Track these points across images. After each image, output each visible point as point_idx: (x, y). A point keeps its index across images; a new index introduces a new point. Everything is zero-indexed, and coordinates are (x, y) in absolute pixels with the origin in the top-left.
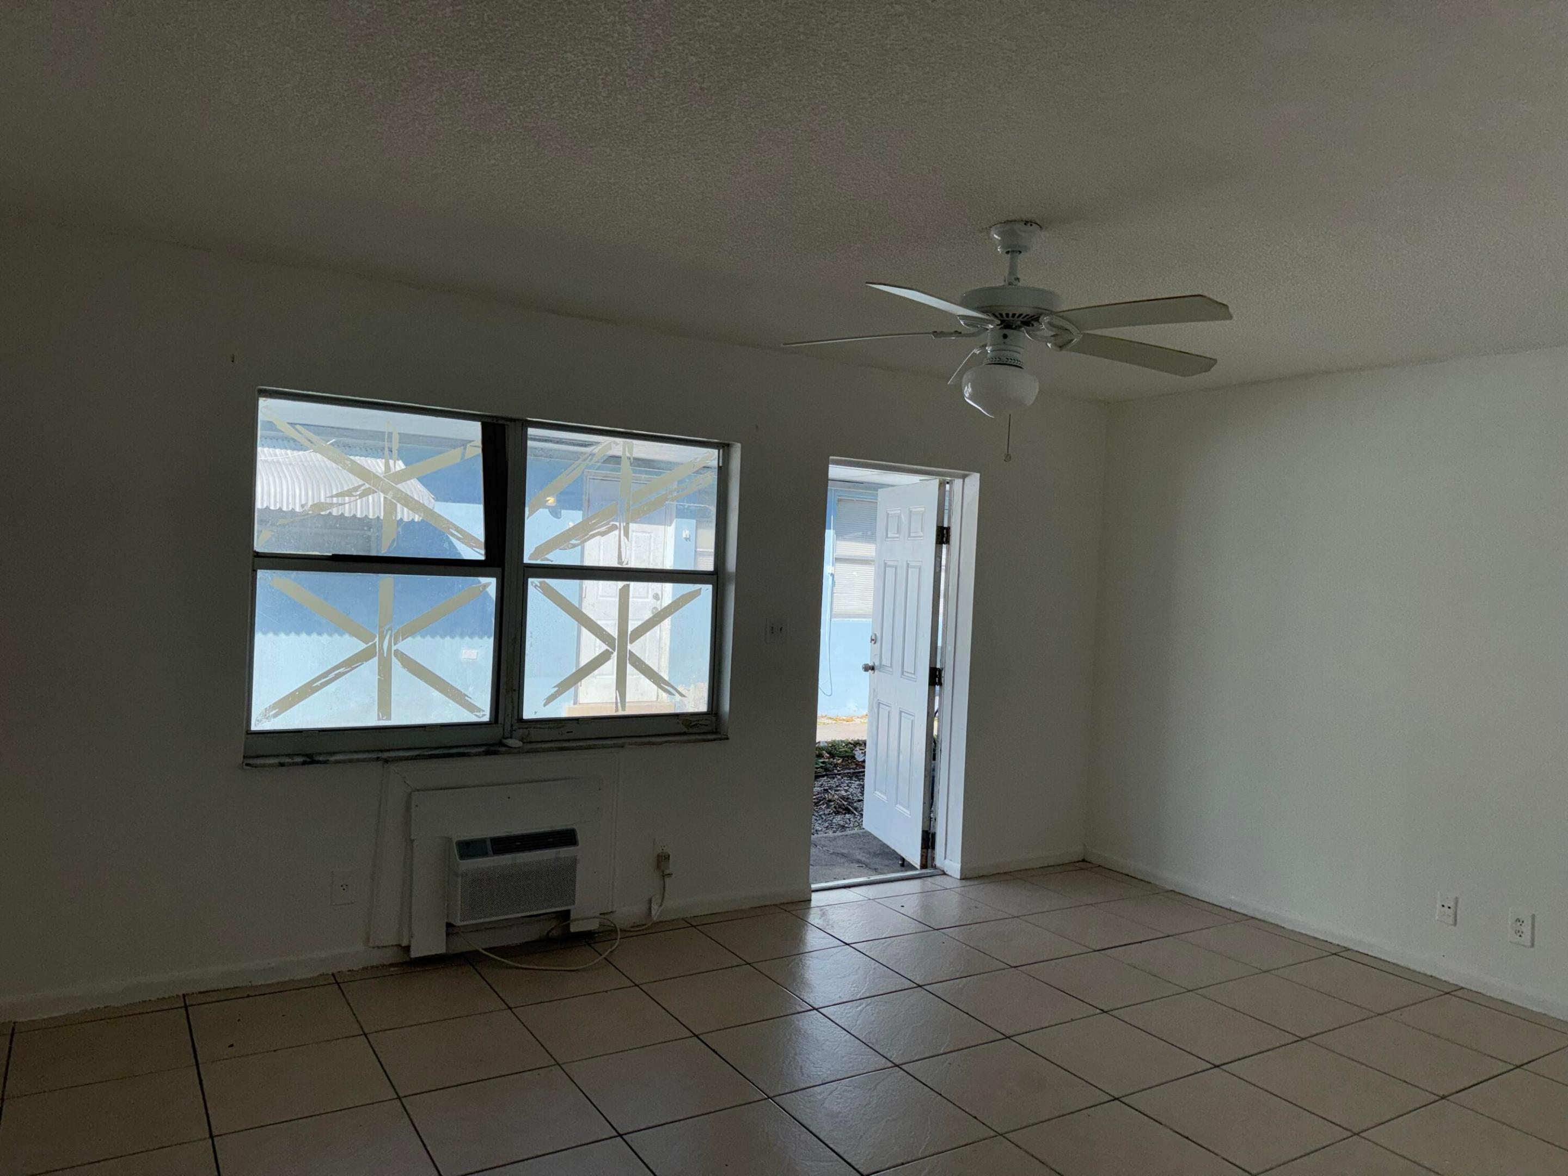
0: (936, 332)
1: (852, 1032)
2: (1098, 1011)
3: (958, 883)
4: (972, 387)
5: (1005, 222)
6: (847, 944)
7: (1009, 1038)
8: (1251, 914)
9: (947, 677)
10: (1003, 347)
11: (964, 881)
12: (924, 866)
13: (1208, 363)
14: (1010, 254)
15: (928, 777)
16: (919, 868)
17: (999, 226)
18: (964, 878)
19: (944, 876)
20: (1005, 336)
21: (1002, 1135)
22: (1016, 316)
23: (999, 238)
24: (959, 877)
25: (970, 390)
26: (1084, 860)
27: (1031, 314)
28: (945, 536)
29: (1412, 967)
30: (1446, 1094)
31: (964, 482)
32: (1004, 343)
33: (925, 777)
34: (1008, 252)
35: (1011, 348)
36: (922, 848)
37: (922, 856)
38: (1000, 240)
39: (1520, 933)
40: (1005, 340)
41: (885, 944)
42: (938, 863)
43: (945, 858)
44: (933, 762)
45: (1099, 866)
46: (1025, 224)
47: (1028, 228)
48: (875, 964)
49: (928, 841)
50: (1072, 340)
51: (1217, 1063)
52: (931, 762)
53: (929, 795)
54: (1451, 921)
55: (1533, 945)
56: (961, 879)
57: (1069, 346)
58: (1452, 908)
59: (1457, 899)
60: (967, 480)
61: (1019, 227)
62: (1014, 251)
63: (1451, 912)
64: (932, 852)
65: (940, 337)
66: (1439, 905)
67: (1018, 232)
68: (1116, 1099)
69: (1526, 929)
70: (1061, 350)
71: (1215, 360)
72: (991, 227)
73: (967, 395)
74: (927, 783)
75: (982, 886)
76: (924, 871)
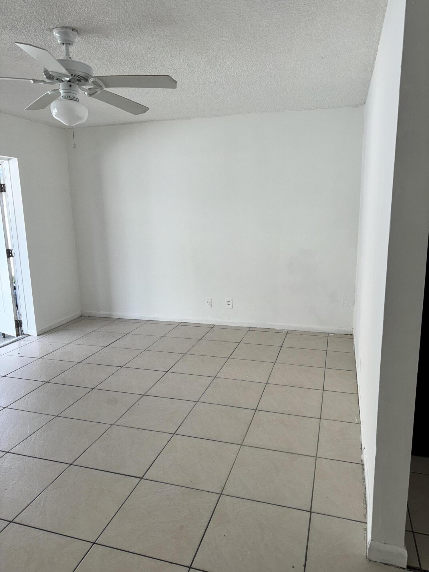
0: (34, 79)
1: (28, 410)
2: (120, 367)
3: (37, 338)
4: (57, 110)
5: (62, 27)
6: (3, 376)
7: (94, 389)
8: (148, 319)
9: (14, 253)
10: (70, 91)
11: (39, 336)
12: (18, 335)
13: (144, 109)
14: (65, 45)
15: (14, 298)
16: (16, 336)
17: (59, 28)
18: (39, 335)
19: (29, 336)
20: (70, 86)
21: (113, 425)
22: (76, 76)
23: (59, 36)
24: (36, 335)
25: (56, 111)
26: (81, 316)
27: (84, 76)
28: (3, 188)
29: (201, 323)
30: (229, 357)
31: (9, 162)
32: (70, 89)
33: (12, 298)
34: (63, 44)
35: (73, 92)
36: (16, 328)
37: (16, 331)
38: (59, 37)
39: (229, 305)
40: (71, 88)
41: (21, 371)
42: (24, 332)
43: (28, 329)
44: (15, 291)
45: (89, 316)
46: (72, 30)
47: (73, 32)
48: (21, 380)
49: (18, 324)
50: (97, 92)
51: (167, 371)
52: (14, 290)
53: (15, 305)
54: (210, 306)
55: (232, 307)
56: (37, 336)
57: (94, 96)
58: (210, 302)
59: (211, 299)
60: (10, 161)
61: (69, 31)
62: (67, 43)
63: (210, 303)
64: (21, 328)
65: (37, 83)
66: (206, 302)
67: (70, 34)
68: (143, 395)
69: (230, 303)
70: (90, 97)
71: (148, 109)
72: (54, 28)
73: (55, 113)
74: (14, 300)
75: (48, 336)
76: (19, 337)
